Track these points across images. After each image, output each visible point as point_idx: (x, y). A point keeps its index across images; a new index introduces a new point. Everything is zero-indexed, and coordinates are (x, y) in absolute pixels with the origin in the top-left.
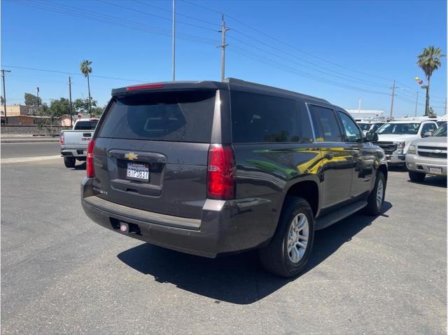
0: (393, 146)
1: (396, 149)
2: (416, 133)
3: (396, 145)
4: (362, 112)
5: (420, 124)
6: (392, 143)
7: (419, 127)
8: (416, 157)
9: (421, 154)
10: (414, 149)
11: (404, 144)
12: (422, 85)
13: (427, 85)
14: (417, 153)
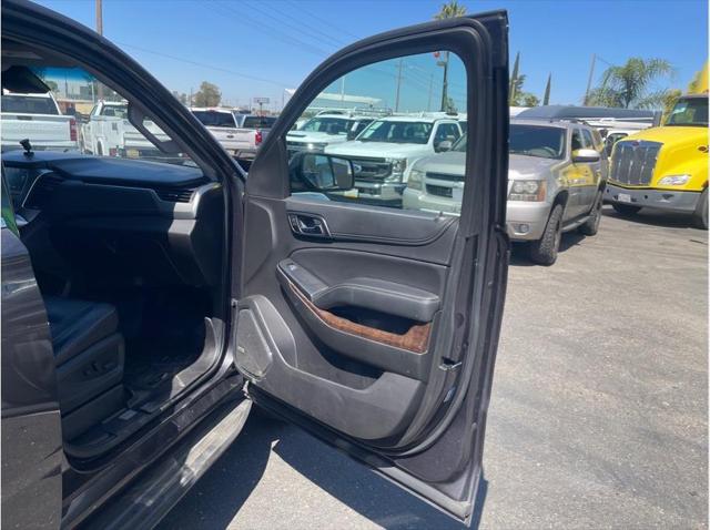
0: (385, 167)
1: (390, 173)
2: (425, 142)
3: (391, 165)
4: (347, 98)
5: (432, 124)
6: (383, 160)
7: (430, 131)
8: (422, 196)
9: (432, 190)
10: (419, 179)
11: (403, 163)
12: (439, 59)
13: (445, 60)
14: (424, 186)
